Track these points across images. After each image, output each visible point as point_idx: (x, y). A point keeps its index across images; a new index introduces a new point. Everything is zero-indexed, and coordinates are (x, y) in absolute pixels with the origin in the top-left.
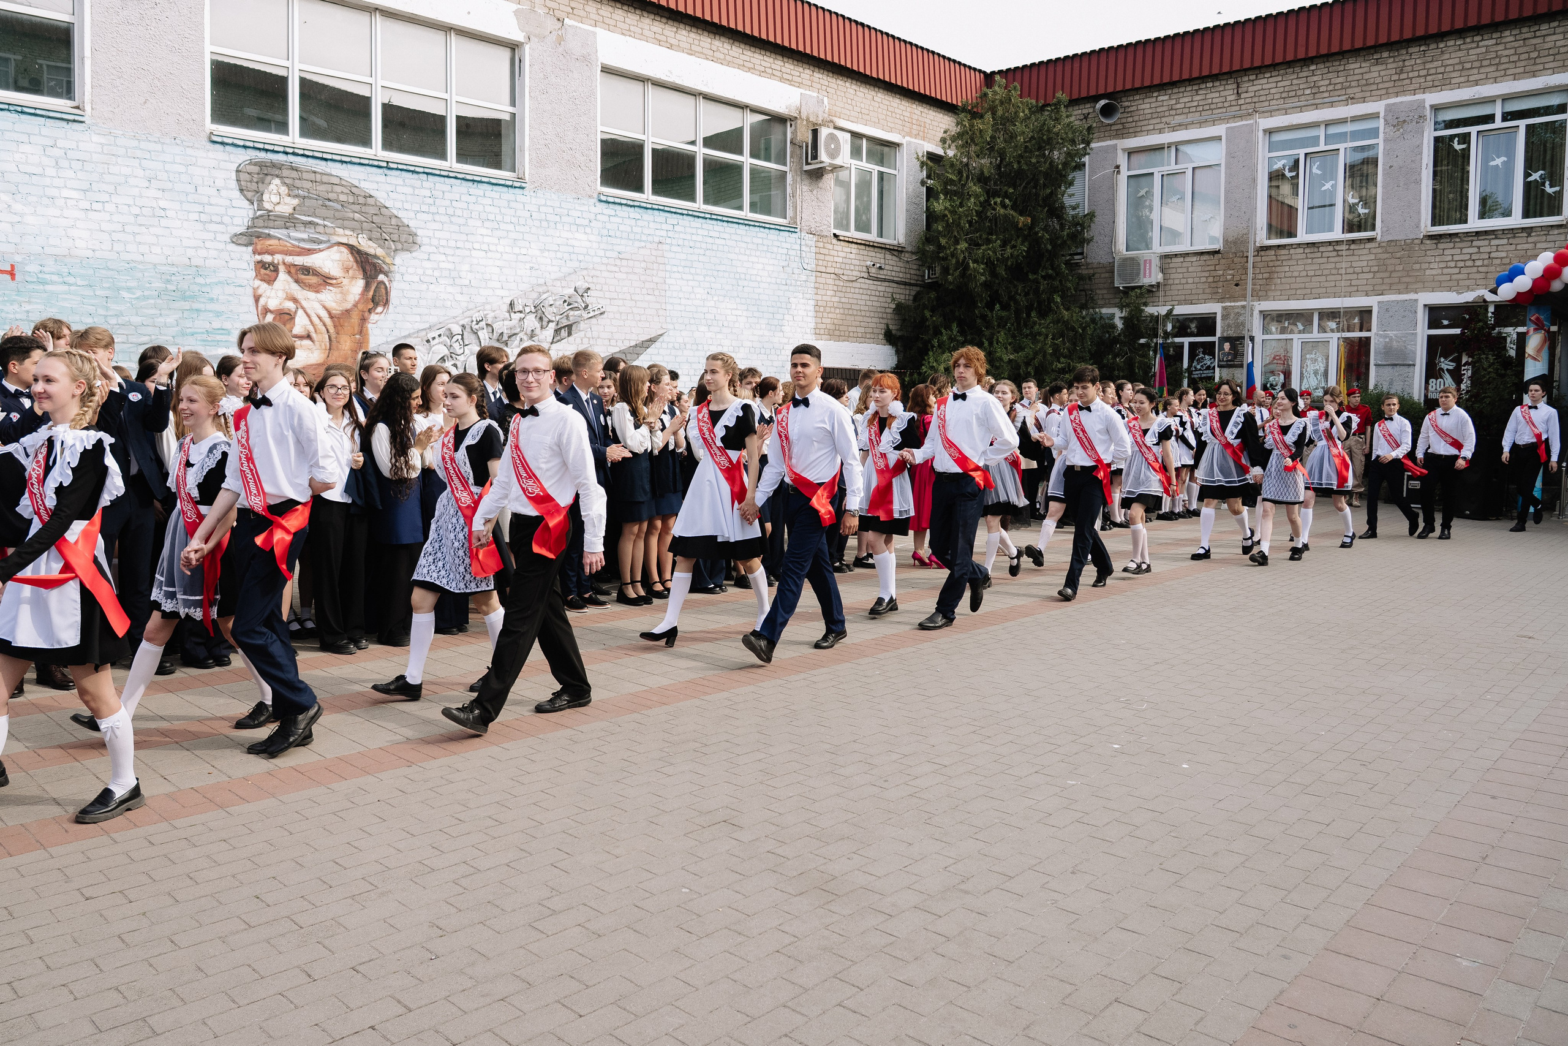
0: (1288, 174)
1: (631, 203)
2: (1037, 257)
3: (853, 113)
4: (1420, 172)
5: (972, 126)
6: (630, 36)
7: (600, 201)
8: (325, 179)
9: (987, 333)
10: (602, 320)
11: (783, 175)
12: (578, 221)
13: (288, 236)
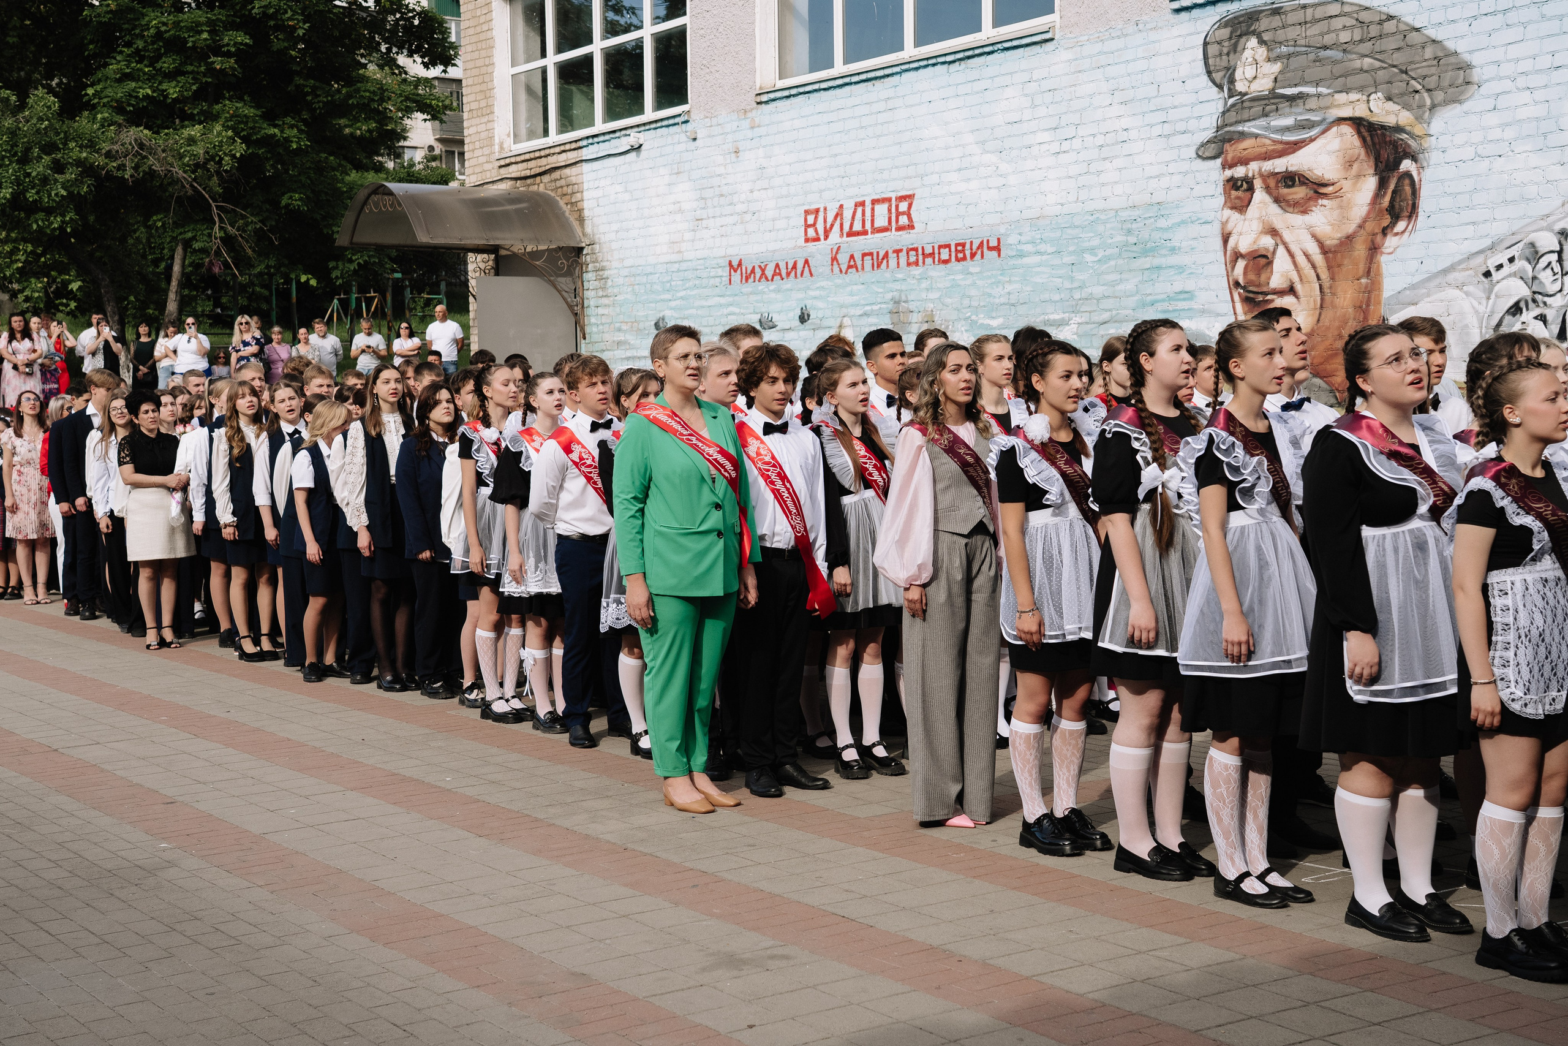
13: (1268, 128)
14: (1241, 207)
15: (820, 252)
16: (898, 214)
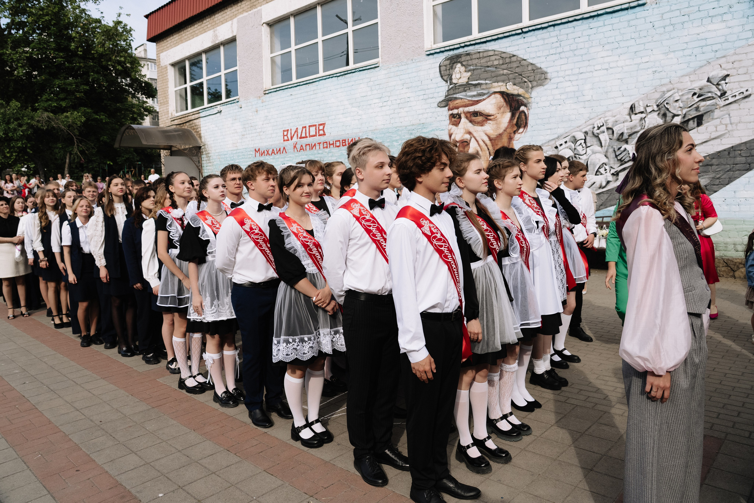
13: (466, 96)
14: (456, 124)
15: (289, 145)
16: (319, 130)
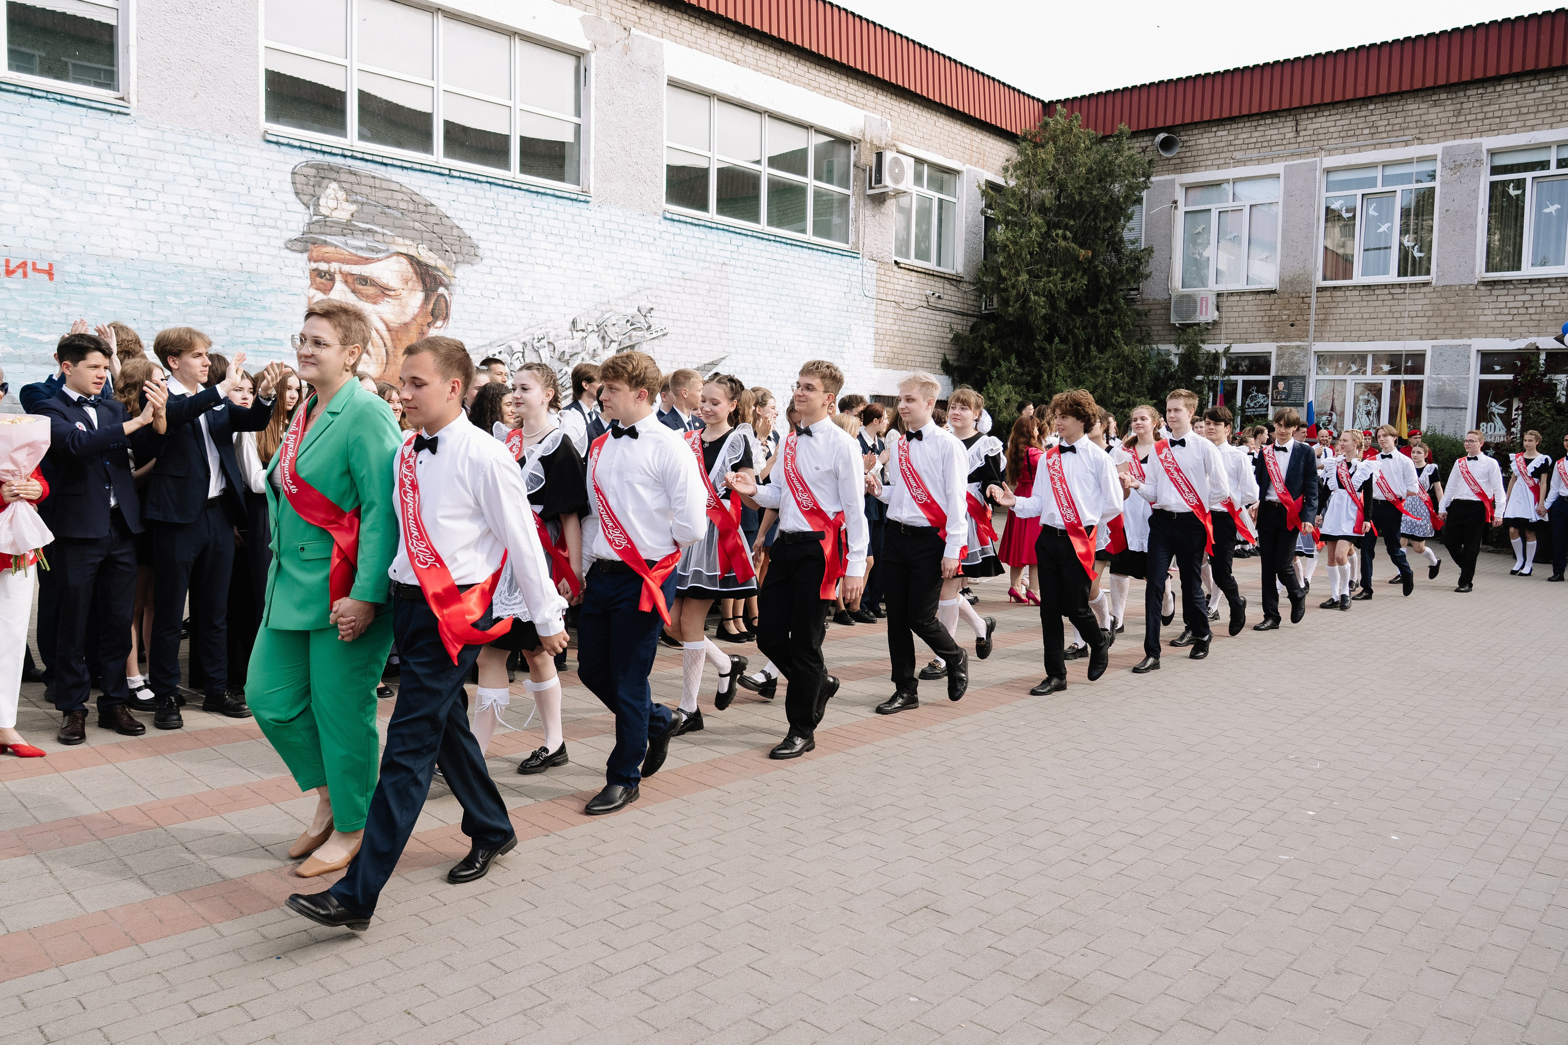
0: (1345, 215)
1: (696, 222)
2: (1096, 291)
3: (915, 138)
4: (1476, 217)
5: (1035, 155)
6: (697, 49)
7: (665, 218)
8: (385, 185)
9: (1045, 365)
10: (664, 341)
11: (847, 198)
12: (643, 239)
13: (346, 244)
